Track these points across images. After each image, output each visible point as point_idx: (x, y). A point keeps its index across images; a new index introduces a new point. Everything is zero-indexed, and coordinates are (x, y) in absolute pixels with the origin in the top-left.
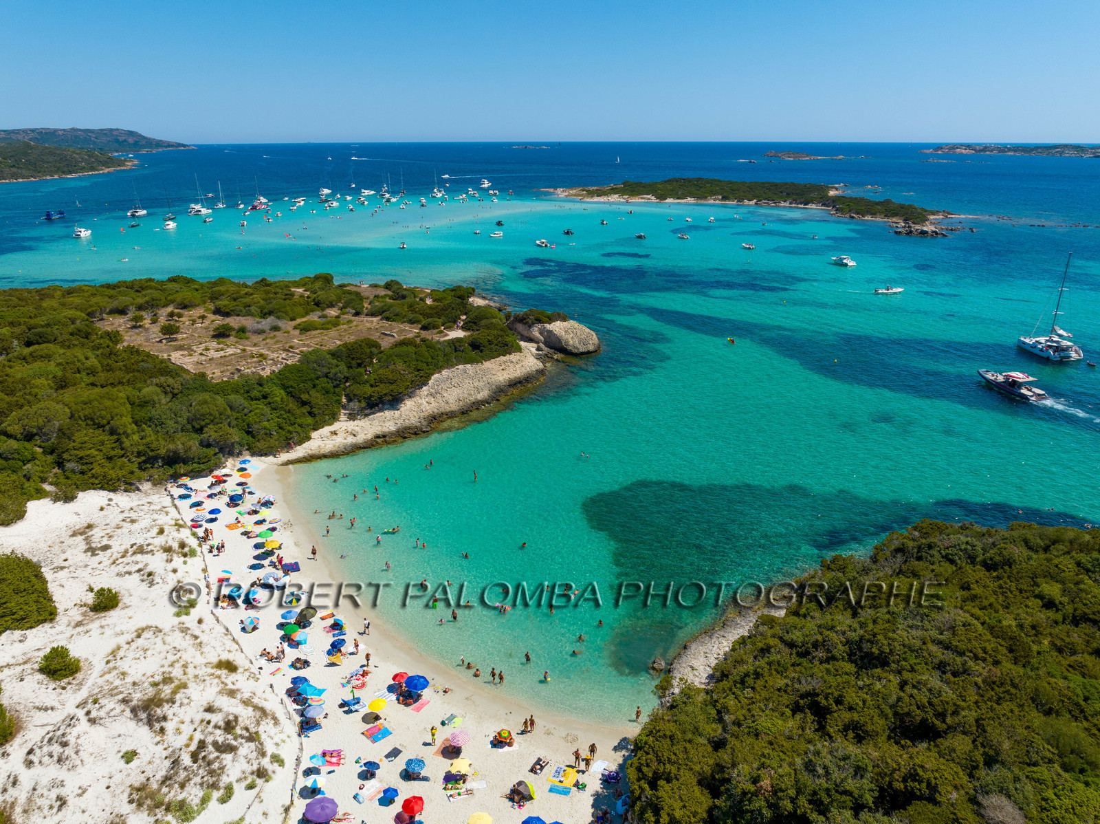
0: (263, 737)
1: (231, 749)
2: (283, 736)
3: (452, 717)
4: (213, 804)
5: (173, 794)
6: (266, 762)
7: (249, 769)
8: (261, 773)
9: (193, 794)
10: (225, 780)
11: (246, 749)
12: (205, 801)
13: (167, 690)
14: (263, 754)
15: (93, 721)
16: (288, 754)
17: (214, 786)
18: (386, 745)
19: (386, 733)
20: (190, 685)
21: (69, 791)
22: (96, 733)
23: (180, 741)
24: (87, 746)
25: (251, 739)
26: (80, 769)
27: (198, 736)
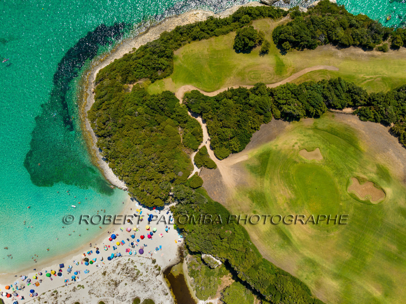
0: (124, 263)
1: (128, 268)
2: (123, 259)
3: (121, 229)
4: (137, 268)
5: (135, 275)
6: (130, 262)
7: (131, 264)
8: (132, 262)
9: (136, 272)
10: (133, 267)
11: (128, 265)
12: (136, 270)
13: (112, 283)
14: (128, 262)
15: (118, 293)
16: (128, 258)
17: (134, 269)
18: (126, 241)
19: (123, 241)
20: (112, 279)
21: (132, 291)
22: (120, 292)
23: (125, 277)
24: (124, 292)
25: (126, 265)
26: (128, 291)
27: (124, 274)
